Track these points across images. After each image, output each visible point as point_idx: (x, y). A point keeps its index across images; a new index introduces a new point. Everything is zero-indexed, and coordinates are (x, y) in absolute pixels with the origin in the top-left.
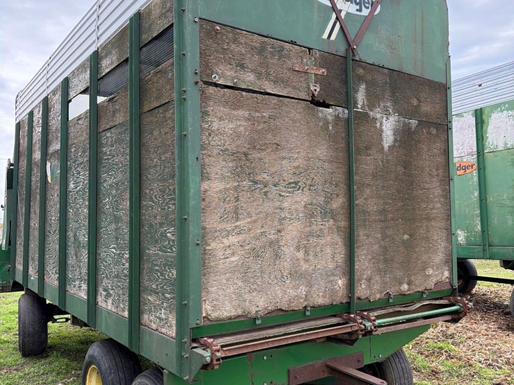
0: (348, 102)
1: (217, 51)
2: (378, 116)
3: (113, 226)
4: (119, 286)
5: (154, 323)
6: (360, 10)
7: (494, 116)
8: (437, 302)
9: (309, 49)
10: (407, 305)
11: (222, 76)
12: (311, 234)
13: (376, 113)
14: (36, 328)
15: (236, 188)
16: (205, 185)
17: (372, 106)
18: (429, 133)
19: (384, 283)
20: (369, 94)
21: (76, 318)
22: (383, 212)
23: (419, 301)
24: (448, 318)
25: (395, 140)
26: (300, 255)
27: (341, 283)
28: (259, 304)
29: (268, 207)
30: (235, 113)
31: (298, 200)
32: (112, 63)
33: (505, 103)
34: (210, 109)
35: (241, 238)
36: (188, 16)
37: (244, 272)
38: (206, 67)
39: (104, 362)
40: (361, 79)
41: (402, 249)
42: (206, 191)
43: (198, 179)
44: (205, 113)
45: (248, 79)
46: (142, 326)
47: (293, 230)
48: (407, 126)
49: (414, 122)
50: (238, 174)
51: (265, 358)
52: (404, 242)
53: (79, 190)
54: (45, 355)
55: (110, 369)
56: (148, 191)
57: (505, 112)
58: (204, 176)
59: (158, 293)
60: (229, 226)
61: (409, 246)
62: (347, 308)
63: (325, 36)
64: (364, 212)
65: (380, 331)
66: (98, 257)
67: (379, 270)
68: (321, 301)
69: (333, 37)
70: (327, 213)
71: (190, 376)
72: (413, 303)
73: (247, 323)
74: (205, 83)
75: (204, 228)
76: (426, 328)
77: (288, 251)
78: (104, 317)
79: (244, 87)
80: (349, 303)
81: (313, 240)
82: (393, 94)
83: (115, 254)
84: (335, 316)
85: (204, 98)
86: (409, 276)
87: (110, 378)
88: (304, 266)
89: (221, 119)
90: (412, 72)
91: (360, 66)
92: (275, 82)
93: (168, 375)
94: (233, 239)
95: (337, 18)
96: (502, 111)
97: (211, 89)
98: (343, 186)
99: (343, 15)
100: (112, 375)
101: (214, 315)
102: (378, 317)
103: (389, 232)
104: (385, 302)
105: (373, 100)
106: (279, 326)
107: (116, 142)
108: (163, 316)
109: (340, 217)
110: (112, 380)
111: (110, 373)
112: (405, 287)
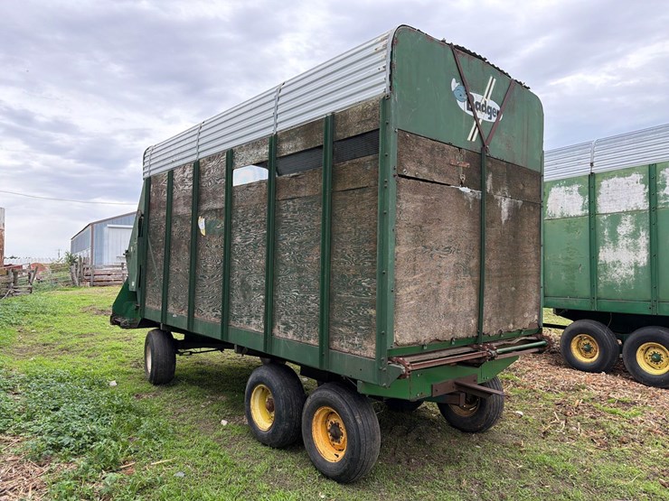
0: (482, 187)
1: (406, 153)
2: (499, 197)
3: (296, 275)
4: (303, 321)
5: (346, 347)
6: (490, 118)
7: (553, 190)
8: (530, 338)
9: (460, 148)
10: (510, 339)
11: (409, 170)
12: (457, 286)
13: (498, 196)
15: (415, 251)
16: (397, 249)
17: (495, 190)
18: (529, 210)
19: (499, 323)
20: (494, 182)
22: (500, 270)
23: (518, 337)
24: (536, 350)
25: (509, 216)
26: (450, 301)
27: (473, 321)
28: (426, 335)
29: (433, 265)
30: (415, 196)
31: (450, 260)
32: (296, 147)
33: (563, 180)
34: (401, 194)
35: (416, 287)
36: (392, 128)
37: (417, 311)
38: (401, 164)
40: (489, 170)
41: (510, 298)
42: (397, 253)
43: (393, 244)
44: (399, 197)
45: (424, 172)
46: (331, 350)
47: (447, 282)
48: (516, 204)
49: (520, 202)
50: (416, 241)
52: (512, 293)
53: (249, 244)
56: (339, 251)
57: (563, 187)
58: (397, 243)
59: (350, 326)
60: (410, 279)
61: (515, 296)
62: (476, 341)
63: (469, 139)
64: (489, 270)
65: (500, 357)
66: (274, 298)
67: (496, 313)
68: (461, 334)
69: (474, 140)
70: (467, 271)
72: (514, 338)
73: (418, 349)
74: (400, 176)
75: (396, 280)
76: (517, 358)
77: (443, 297)
79: (421, 177)
80: (477, 337)
81: (458, 290)
82: (508, 181)
83: (297, 296)
84: (466, 346)
85: (399, 186)
86: (514, 318)
88: (453, 309)
89: (407, 201)
90: (521, 165)
91: (489, 160)
92: (439, 174)
93: (362, 384)
94: (412, 288)
95: (477, 125)
96: (560, 186)
97: (403, 180)
98: (477, 250)
99: (480, 121)
101: (400, 342)
102: (498, 347)
103: (503, 285)
104: (498, 338)
105: (496, 185)
106: (434, 352)
107: (299, 210)
108: (356, 342)
109: (475, 273)
112: (511, 326)
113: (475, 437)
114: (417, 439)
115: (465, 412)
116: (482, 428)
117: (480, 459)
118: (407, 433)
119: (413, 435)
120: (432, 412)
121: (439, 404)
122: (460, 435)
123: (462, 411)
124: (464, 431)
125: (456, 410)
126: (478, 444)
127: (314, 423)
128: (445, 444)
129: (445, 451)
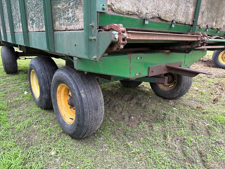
4: (38, 11)
5: (64, 24)
14: (11, 61)
19: (208, 18)
21: (21, 45)
27: (191, 10)
28: (148, 7)
39: (37, 67)
46: (55, 32)
51: (138, 58)
54: (17, 74)
55: (41, 71)
67: (208, 9)
71: (98, 56)
78: (33, 38)
80: (192, 26)
87: (41, 75)
93: (77, 60)
100: (43, 73)
110: (43, 76)
111: (41, 72)
112: (214, 24)
113: (171, 102)
114: (137, 103)
115: (166, 88)
116: (177, 97)
117: (178, 118)
118: (132, 99)
119: (135, 101)
120: (146, 88)
121: (151, 84)
122: (162, 100)
123: (165, 87)
124: (164, 98)
125: (161, 86)
126: (174, 107)
127: (58, 95)
128: (153, 107)
129: (154, 111)
